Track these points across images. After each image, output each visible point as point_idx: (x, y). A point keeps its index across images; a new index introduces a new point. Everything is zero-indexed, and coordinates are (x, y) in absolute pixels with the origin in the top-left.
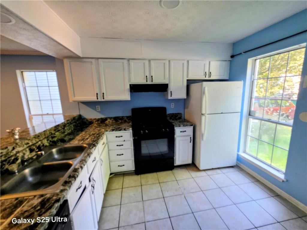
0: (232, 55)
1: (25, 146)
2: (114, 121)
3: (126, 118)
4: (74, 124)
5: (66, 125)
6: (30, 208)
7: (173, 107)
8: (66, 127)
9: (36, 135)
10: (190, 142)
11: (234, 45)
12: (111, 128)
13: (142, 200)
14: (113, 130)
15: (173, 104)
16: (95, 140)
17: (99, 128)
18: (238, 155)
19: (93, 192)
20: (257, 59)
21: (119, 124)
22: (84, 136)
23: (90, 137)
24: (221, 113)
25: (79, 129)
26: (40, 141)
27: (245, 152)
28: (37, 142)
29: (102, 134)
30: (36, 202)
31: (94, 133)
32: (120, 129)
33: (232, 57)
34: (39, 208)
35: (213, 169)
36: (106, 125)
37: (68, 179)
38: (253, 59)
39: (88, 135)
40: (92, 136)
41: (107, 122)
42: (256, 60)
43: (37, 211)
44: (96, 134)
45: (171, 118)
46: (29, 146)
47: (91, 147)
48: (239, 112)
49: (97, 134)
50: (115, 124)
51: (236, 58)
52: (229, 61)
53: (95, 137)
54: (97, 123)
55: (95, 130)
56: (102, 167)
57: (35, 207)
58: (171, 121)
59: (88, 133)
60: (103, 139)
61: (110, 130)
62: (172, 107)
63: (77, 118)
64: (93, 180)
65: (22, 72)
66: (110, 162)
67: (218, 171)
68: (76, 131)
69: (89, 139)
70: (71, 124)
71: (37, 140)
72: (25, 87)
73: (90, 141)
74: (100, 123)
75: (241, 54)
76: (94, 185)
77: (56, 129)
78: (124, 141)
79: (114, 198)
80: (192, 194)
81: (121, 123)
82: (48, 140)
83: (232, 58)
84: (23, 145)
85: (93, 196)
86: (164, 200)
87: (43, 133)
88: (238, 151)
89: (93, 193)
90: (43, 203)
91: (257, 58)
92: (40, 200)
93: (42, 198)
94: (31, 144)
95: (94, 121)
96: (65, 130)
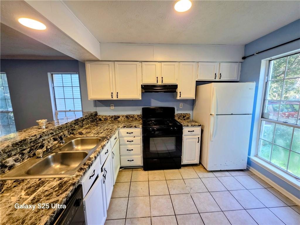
0: (243, 56)
1: (50, 135)
2: (126, 119)
3: (136, 116)
4: (91, 119)
5: (84, 120)
6: (50, 188)
7: (182, 108)
8: (84, 122)
9: (59, 127)
10: (198, 142)
11: (246, 46)
12: (123, 125)
13: (149, 195)
14: (124, 127)
15: (181, 105)
16: (108, 134)
17: (112, 124)
18: (249, 159)
19: (104, 181)
20: (272, 60)
21: (131, 121)
22: (99, 130)
23: (104, 132)
24: (231, 114)
25: (95, 124)
26: (62, 132)
27: (256, 156)
28: (60, 133)
29: (114, 129)
30: (55, 183)
31: (108, 128)
32: (131, 126)
33: (244, 58)
34: (57, 189)
35: (221, 171)
36: (119, 122)
37: (83, 166)
38: (267, 60)
39: (102, 129)
40: (106, 130)
41: (119, 119)
42: (270, 61)
43: (56, 191)
44: (109, 129)
45: (179, 118)
46: (53, 136)
47: (104, 140)
48: (250, 114)
49: (111, 129)
50: (126, 121)
51: (247, 60)
52: (241, 63)
53: (108, 132)
54: (110, 119)
55: (109, 126)
56: (113, 160)
57: (53, 188)
58: (179, 120)
59: (102, 128)
60: (116, 134)
61: (122, 126)
62: (180, 107)
63: (93, 114)
64: (105, 170)
65: (52, 74)
66: (120, 156)
67: (227, 173)
68: (92, 126)
69: (103, 133)
70: (89, 119)
71: (60, 131)
72: (54, 87)
73: (104, 135)
74: (113, 120)
75: (254, 54)
76: (105, 175)
77: (76, 123)
78: (134, 137)
79: (123, 190)
80: (199, 194)
81: (132, 120)
82: (68, 132)
83: (244, 60)
84: (49, 134)
85: (104, 185)
86: (170, 198)
87: (65, 125)
88: (249, 154)
89: (104, 183)
90: (60, 185)
91: (271, 58)
92: (58, 182)
93: (60, 181)
94: (55, 134)
95: (109, 118)
96: (84, 125)
